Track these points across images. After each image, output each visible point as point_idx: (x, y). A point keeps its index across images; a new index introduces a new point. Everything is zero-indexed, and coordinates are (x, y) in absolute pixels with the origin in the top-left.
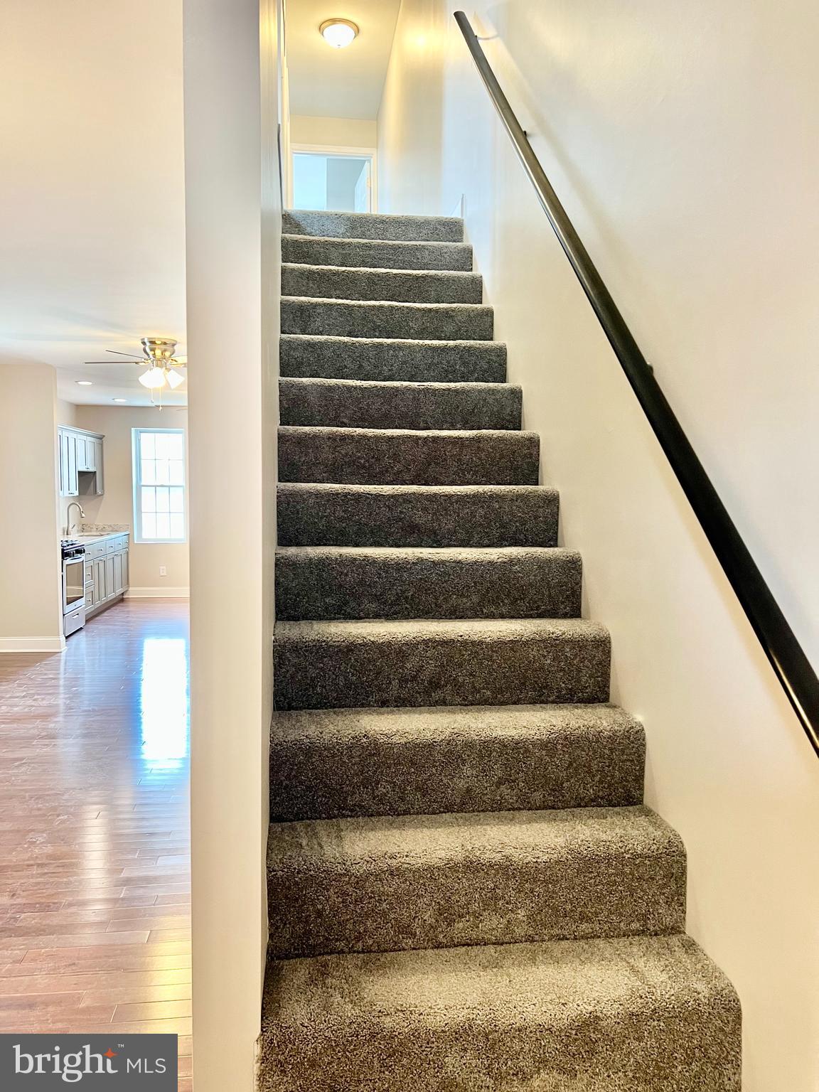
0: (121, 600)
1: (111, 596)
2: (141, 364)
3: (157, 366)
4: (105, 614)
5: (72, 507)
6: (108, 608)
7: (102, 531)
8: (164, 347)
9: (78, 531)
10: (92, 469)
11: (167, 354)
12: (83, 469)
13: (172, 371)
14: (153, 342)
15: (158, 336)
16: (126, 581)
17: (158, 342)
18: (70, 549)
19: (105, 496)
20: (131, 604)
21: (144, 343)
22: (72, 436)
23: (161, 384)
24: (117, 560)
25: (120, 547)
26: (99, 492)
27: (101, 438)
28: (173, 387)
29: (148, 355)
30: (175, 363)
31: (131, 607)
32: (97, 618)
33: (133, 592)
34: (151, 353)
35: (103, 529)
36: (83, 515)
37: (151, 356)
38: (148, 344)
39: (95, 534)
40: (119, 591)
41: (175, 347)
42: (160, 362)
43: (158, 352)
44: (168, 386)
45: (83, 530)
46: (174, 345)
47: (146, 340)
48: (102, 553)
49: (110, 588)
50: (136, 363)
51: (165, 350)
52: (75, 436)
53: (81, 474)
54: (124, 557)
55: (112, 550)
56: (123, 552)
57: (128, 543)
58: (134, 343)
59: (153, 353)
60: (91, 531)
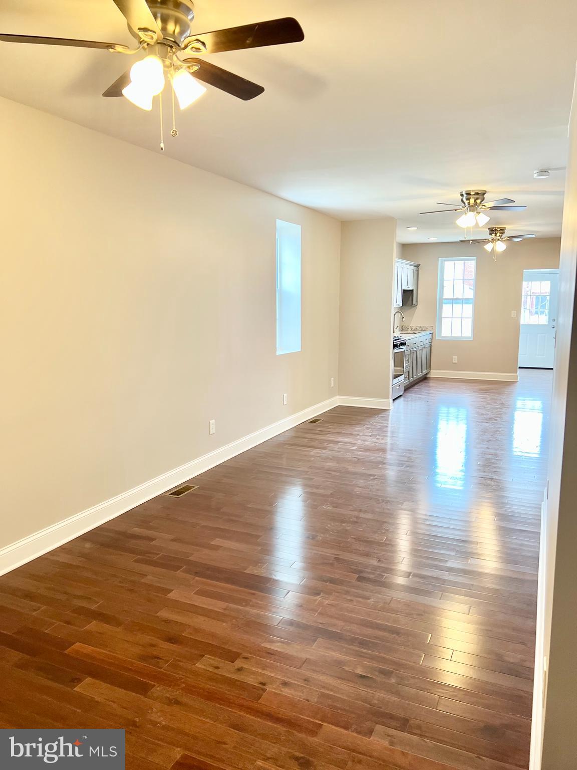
0: (425, 378)
1: (420, 375)
2: (458, 210)
3: (470, 211)
4: (416, 387)
5: (397, 314)
6: (417, 383)
7: (415, 331)
8: (476, 196)
9: (399, 330)
10: (411, 288)
11: (479, 201)
12: (406, 288)
13: (481, 213)
14: (468, 194)
15: (473, 188)
16: (429, 366)
17: (472, 193)
18: (397, 342)
19: (418, 306)
20: (431, 381)
21: (462, 195)
22: (400, 266)
23: (472, 224)
24: (425, 350)
25: (427, 342)
26: (414, 303)
27: (417, 266)
28: (480, 226)
29: (464, 203)
30: (485, 207)
31: (431, 383)
32: (411, 389)
33: (434, 373)
34: (466, 202)
35: (416, 329)
36: (404, 320)
37: (467, 204)
38: (465, 195)
39: (410, 332)
40: (424, 372)
41: (485, 196)
42: (473, 208)
43: (472, 201)
44: (477, 225)
45: (402, 330)
46: (484, 194)
47: (464, 193)
48: (416, 345)
49: (419, 370)
50: (455, 210)
51: (477, 199)
52: (402, 265)
53: (404, 291)
54: (429, 348)
55: (422, 344)
56: (428, 345)
57: (432, 339)
58: (455, 196)
59: (468, 201)
60: (407, 331)
